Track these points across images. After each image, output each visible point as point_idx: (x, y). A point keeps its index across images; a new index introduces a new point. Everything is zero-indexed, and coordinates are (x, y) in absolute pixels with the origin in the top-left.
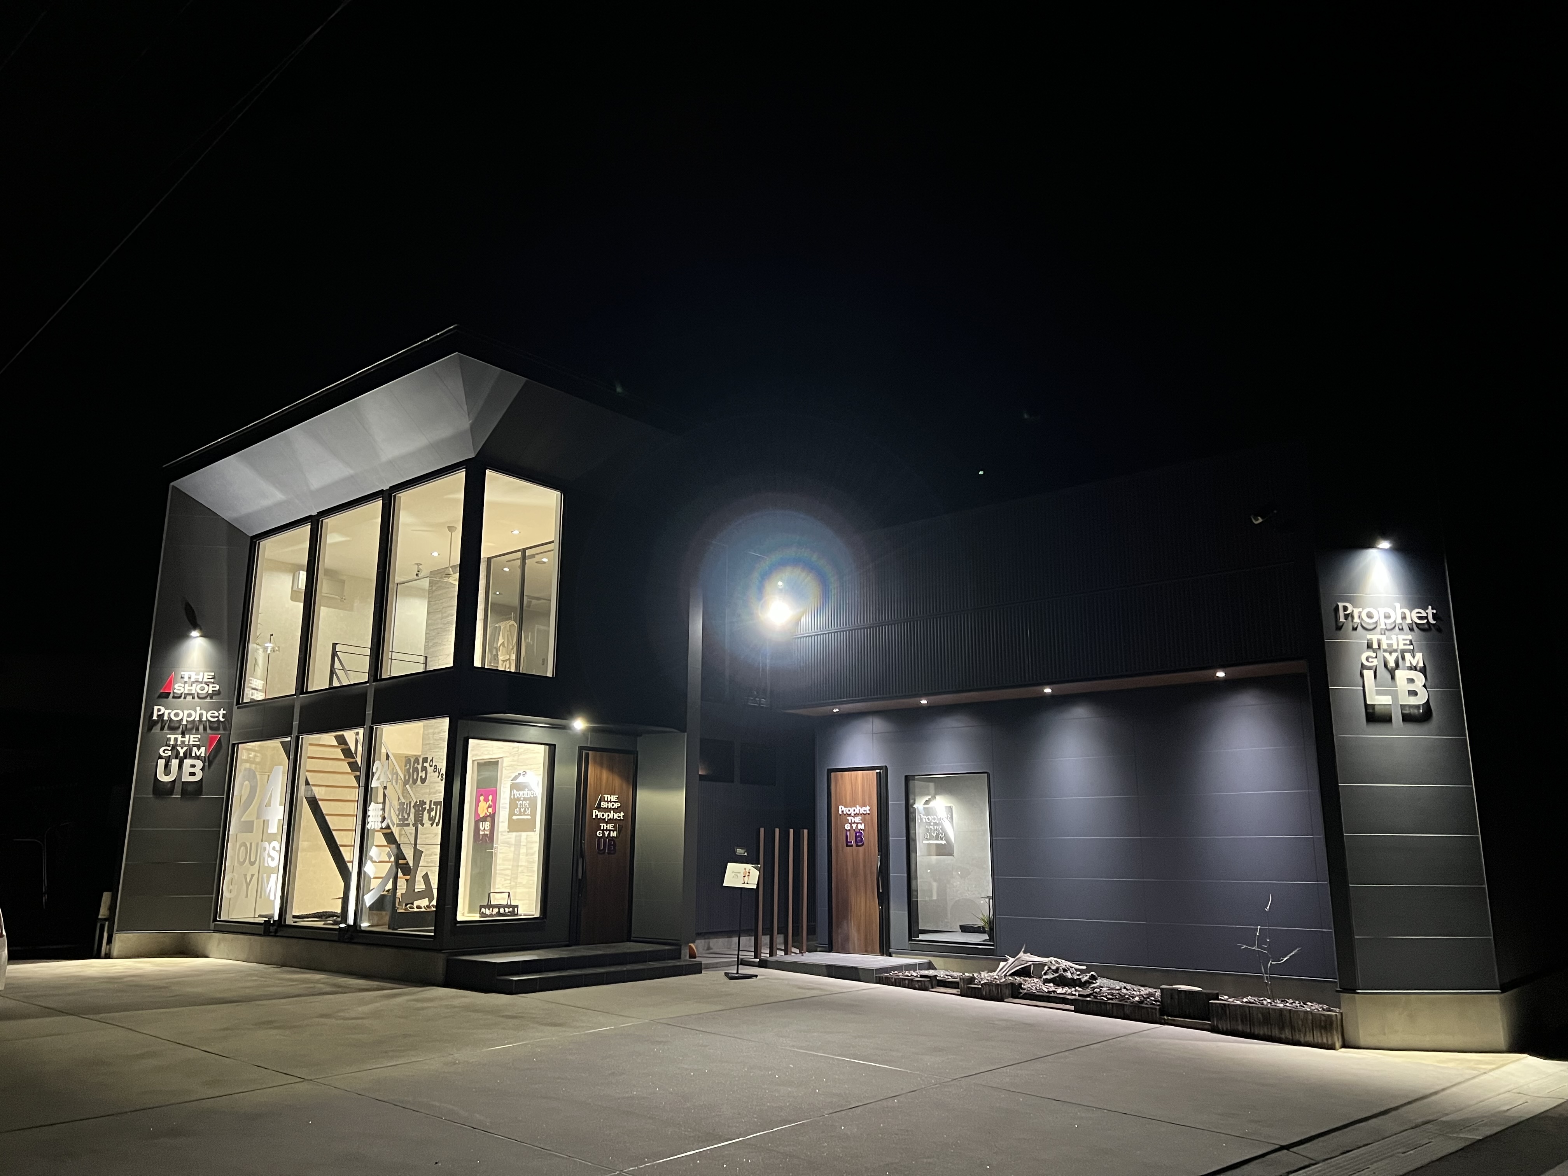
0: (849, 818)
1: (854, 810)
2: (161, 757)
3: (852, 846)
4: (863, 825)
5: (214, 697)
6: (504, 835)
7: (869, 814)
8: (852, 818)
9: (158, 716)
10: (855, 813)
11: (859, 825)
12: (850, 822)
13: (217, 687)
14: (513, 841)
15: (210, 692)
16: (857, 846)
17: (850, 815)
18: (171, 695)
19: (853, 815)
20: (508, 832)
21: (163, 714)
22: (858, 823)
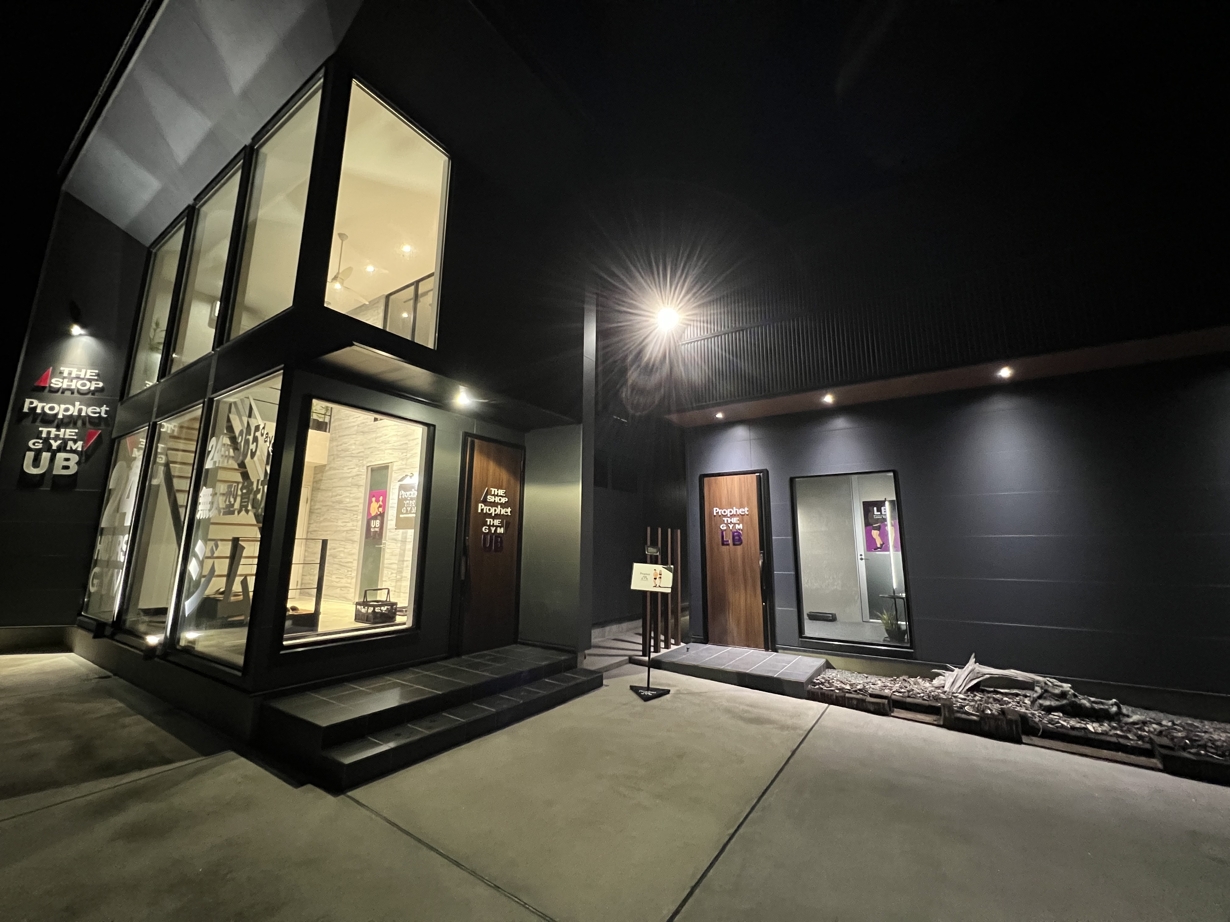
0: (725, 519)
1: (731, 512)
2: (30, 449)
3: (728, 545)
4: (741, 525)
5: (96, 394)
6: (392, 532)
7: (747, 515)
8: (729, 519)
9: (30, 409)
10: (731, 514)
11: (737, 525)
12: (726, 522)
13: (101, 385)
14: (399, 538)
15: (92, 388)
16: (734, 544)
17: (726, 516)
18: (47, 390)
19: (729, 516)
20: (396, 529)
21: (36, 408)
22: (735, 524)
